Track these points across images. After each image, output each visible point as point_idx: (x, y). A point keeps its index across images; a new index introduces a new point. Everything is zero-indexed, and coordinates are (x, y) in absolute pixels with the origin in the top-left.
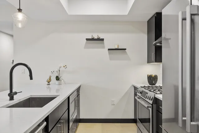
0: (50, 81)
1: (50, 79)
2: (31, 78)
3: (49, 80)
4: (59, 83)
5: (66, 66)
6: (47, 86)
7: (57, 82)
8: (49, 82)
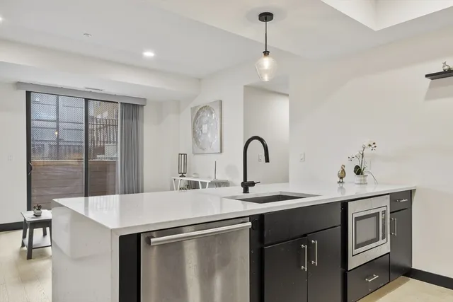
0: (343, 175)
1: (343, 171)
2: (267, 160)
3: (342, 173)
4: (361, 180)
5: (374, 144)
6: (338, 185)
7: (357, 178)
8: (341, 178)
